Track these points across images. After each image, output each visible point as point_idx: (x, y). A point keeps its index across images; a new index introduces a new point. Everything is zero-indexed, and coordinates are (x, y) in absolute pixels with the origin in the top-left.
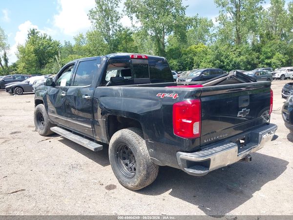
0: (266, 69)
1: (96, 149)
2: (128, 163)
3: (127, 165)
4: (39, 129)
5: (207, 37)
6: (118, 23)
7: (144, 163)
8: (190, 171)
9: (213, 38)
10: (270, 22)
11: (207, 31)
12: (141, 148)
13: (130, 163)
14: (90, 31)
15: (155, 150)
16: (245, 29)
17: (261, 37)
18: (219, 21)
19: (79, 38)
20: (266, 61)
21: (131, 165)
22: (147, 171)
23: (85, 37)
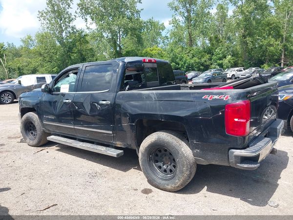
0: (218, 70)
1: (118, 155)
2: (162, 166)
3: (160, 167)
4: (28, 140)
5: (159, 39)
6: (71, 25)
7: (187, 164)
8: (245, 166)
9: (166, 41)
10: (216, 26)
11: (159, 34)
12: (183, 150)
13: (163, 165)
14: (40, 32)
15: (202, 150)
16: (197, 32)
17: (211, 40)
18: (173, 25)
19: (28, 40)
20: (218, 61)
21: (165, 167)
22: (190, 171)
23: (33, 38)
